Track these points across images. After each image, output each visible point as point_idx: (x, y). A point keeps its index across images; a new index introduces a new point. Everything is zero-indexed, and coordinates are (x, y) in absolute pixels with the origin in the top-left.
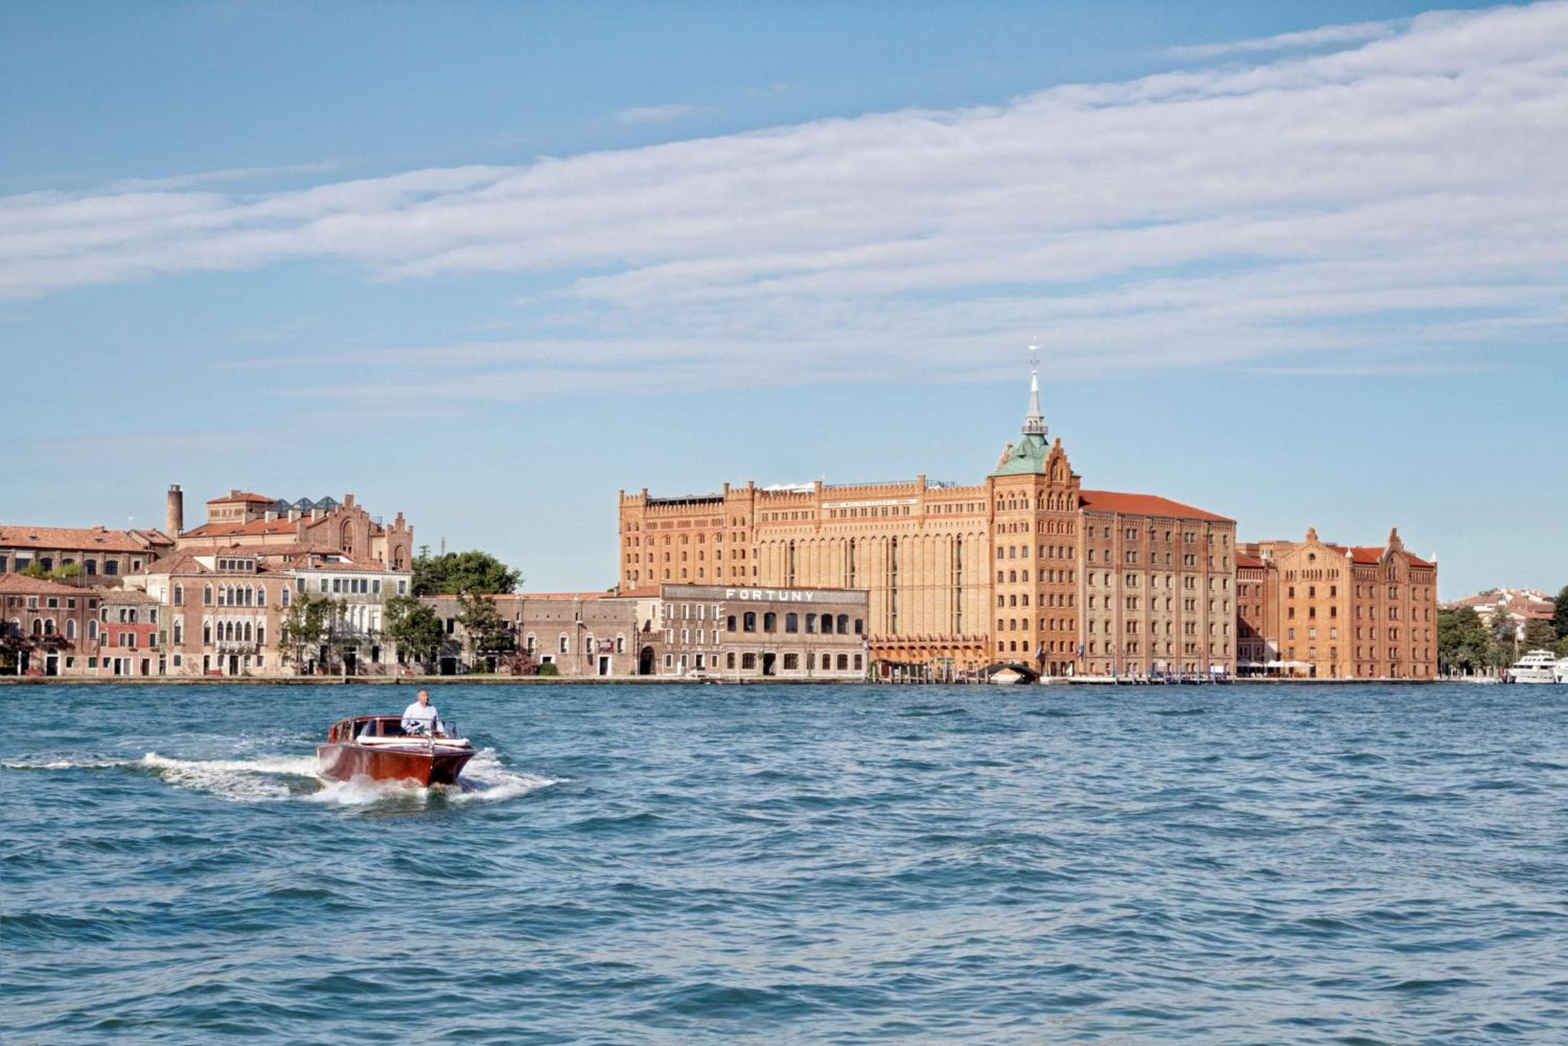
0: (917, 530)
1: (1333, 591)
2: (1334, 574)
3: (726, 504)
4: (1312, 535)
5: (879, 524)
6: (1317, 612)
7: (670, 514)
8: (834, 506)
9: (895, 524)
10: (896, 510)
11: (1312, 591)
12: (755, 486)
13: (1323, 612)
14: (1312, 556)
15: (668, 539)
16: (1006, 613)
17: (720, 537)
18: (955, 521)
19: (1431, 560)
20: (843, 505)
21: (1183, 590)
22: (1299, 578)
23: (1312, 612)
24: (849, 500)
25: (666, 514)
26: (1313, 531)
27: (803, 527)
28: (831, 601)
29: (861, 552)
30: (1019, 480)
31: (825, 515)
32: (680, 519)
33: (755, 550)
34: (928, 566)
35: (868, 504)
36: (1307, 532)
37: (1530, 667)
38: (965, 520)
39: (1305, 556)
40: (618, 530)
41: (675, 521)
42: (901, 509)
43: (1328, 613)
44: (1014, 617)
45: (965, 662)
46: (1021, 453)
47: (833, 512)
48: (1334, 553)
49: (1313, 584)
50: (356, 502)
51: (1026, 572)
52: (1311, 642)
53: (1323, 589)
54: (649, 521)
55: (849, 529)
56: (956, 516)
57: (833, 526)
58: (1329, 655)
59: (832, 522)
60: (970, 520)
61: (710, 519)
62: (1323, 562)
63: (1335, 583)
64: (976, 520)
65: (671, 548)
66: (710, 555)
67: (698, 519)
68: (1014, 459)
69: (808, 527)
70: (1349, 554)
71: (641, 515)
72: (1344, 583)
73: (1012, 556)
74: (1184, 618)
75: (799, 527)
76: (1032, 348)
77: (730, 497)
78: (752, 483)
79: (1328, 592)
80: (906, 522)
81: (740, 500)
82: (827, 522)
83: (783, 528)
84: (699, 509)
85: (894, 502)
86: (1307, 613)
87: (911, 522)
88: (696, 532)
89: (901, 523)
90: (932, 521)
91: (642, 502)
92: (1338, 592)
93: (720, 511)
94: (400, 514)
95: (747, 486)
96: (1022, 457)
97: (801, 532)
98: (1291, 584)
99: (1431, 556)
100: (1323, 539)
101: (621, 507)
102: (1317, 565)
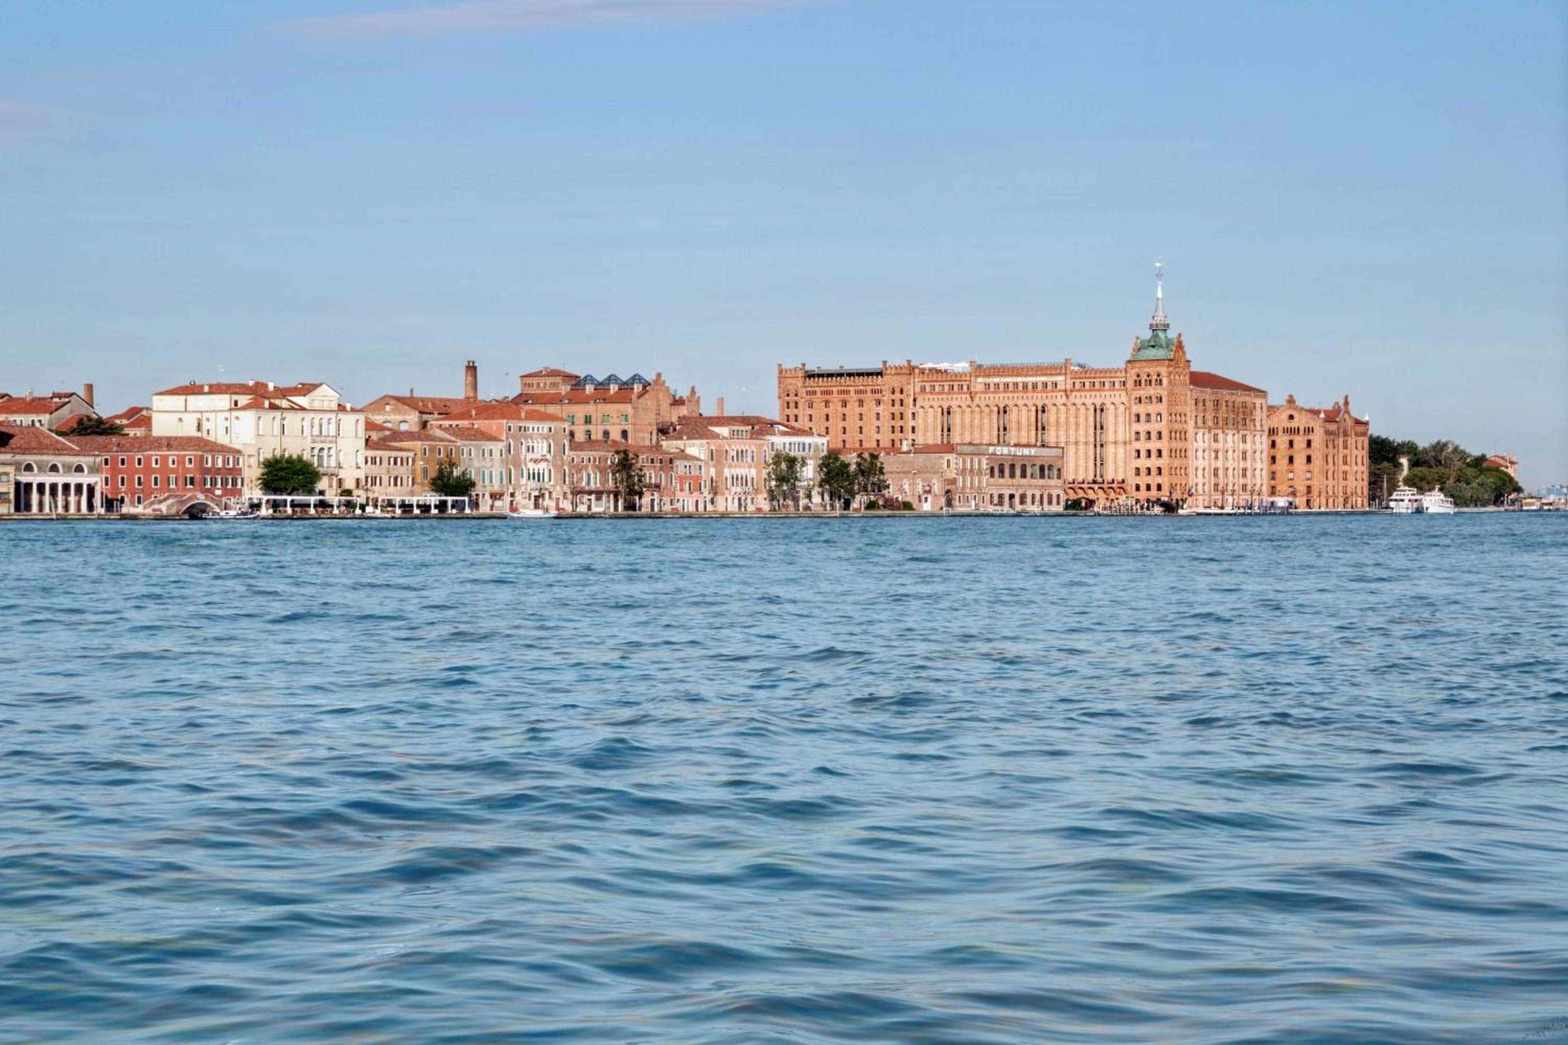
0: (1064, 400)
1: (1309, 443)
2: (1309, 430)
3: (885, 378)
4: (1291, 401)
5: (1030, 395)
6: (1295, 460)
7: (830, 384)
8: (988, 380)
9: (1044, 395)
10: (1045, 385)
11: (1291, 443)
12: (913, 364)
13: (1300, 460)
14: (1291, 417)
15: (827, 403)
16: (1143, 463)
17: (878, 402)
18: (1098, 394)
19: (1366, 418)
20: (996, 380)
21: (1241, 444)
22: (1280, 432)
23: (1291, 460)
24: (1002, 376)
25: (825, 384)
26: (1291, 396)
27: (959, 397)
28: (1044, 454)
29: (1013, 415)
30: (1155, 363)
31: (980, 388)
32: (839, 388)
33: (914, 414)
34: (1073, 427)
35: (1019, 379)
36: (1287, 398)
37: (1402, 500)
38: (1108, 393)
39: (1285, 416)
40: (777, 395)
41: (835, 389)
42: (1049, 384)
43: (1305, 461)
44: (1149, 466)
45: (1107, 499)
46: (1152, 343)
47: (987, 386)
48: (1310, 415)
49: (1292, 437)
50: (663, 378)
51: (1160, 433)
52: (1290, 482)
53: (1300, 442)
54: (809, 389)
55: (1001, 399)
56: (1099, 390)
57: (987, 396)
58: (1305, 492)
59: (986, 393)
60: (1112, 393)
61: (869, 389)
62: (1301, 421)
63: (1310, 437)
64: (1117, 393)
65: (831, 410)
66: (870, 417)
67: (858, 388)
68: (1145, 348)
69: (963, 396)
70: (1322, 415)
71: (800, 384)
72: (1318, 438)
73: (1148, 421)
74: (1241, 466)
75: (955, 396)
76: (1158, 265)
77: (888, 372)
78: (909, 361)
79: (1304, 445)
80: (1054, 394)
81: (899, 374)
82: (981, 392)
83: (940, 397)
84: (859, 380)
85: (1044, 379)
86: (1286, 461)
87: (1059, 394)
88: (855, 398)
89: (1049, 395)
90: (1078, 394)
91: (801, 374)
92: (1313, 444)
93: (879, 382)
94: (693, 388)
95: (906, 364)
96: (1153, 346)
97: (957, 401)
98: (1273, 438)
99: (1364, 416)
100: (1300, 402)
101: (779, 378)
102: (1294, 424)
